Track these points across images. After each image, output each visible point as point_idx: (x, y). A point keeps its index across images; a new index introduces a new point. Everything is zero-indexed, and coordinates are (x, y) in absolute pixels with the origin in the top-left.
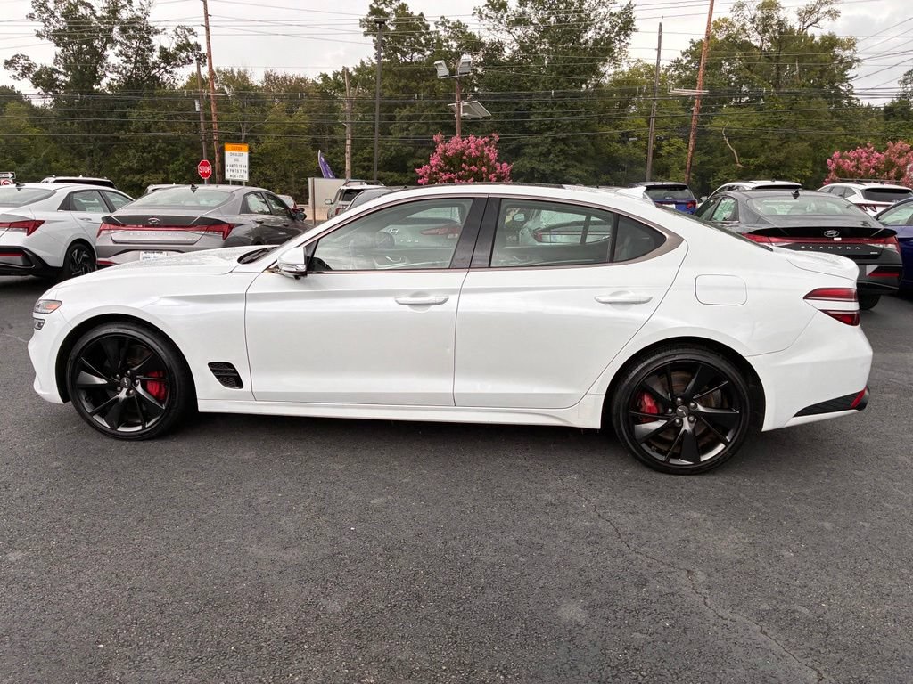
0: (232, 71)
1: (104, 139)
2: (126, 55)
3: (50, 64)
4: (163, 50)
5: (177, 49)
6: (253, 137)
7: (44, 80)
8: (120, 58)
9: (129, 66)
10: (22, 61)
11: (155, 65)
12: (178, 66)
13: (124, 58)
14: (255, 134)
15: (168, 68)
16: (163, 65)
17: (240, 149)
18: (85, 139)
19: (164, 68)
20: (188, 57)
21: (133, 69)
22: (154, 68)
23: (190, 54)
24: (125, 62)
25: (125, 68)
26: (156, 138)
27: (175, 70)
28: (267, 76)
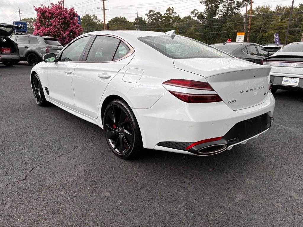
0: (264, 7)
1: (214, 34)
2: (225, 6)
3: (203, 11)
4: (238, 2)
5: (242, 1)
6: (265, 30)
7: (201, 16)
8: (223, 7)
9: (226, 9)
10: (196, 11)
11: (235, 8)
12: (242, 7)
13: (224, 7)
14: (266, 29)
15: (238, 8)
16: (237, 7)
17: (242, 34)
18: (208, 34)
19: (237, 8)
20: (246, 3)
21: (227, 10)
22: (234, 9)
23: (247, 2)
24: (224, 8)
25: (224, 10)
26: (229, 33)
27: (240, 9)
28: (278, 7)
